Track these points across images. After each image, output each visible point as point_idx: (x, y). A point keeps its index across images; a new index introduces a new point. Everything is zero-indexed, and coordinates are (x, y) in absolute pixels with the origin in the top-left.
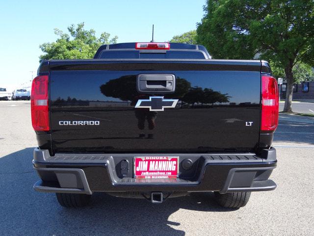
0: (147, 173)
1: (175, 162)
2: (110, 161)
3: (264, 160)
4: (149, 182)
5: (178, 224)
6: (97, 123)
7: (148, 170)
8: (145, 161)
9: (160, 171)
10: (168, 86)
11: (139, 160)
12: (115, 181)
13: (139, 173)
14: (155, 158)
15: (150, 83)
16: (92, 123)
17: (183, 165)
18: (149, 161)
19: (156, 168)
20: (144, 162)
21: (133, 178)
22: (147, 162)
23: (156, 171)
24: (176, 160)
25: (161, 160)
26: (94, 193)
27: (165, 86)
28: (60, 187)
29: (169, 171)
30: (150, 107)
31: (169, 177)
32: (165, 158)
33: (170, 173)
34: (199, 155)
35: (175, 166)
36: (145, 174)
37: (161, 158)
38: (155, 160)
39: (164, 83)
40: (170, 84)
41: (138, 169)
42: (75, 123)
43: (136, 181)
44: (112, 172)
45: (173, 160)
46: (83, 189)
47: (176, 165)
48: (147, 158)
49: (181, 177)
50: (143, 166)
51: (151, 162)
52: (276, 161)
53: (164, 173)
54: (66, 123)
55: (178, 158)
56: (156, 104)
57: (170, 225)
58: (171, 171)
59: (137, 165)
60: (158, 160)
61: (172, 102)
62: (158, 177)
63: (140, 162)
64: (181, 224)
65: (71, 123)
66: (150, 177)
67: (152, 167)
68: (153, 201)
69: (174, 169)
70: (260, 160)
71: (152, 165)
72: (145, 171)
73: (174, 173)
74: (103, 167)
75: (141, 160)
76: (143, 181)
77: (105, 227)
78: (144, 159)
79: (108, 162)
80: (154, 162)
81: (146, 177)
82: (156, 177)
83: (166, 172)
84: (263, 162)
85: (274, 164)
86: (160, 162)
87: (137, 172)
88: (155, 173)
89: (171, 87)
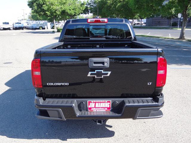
0: (94, 109)
1: (109, 103)
3: (157, 103)
4: (95, 114)
5: (111, 127)
6: (67, 84)
7: (95, 107)
8: (93, 102)
9: (101, 108)
10: (106, 64)
11: (90, 102)
12: (78, 114)
13: (90, 108)
14: (98, 101)
16: (64, 84)
17: (113, 104)
18: (95, 103)
19: (99, 106)
20: (93, 103)
21: (87, 111)
22: (94, 103)
23: (99, 108)
24: (110, 102)
25: (102, 102)
26: (67, 120)
27: (104, 65)
29: (106, 108)
30: (96, 76)
31: (106, 110)
32: (104, 101)
33: (107, 109)
34: (122, 99)
35: (109, 105)
36: (93, 109)
37: (102, 101)
38: (99, 102)
39: (103, 63)
40: (106, 63)
41: (90, 107)
42: (56, 84)
43: (88, 114)
44: (76, 109)
45: (108, 102)
46: (61, 118)
47: (110, 105)
48: (94, 101)
50: (92, 105)
51: (96, 103)
52: (163, 103)
53: (103, 109)
54: (51, 84)
55: (111, 101)
56: (99, 74)
58: (107, 108)
59: (89, 105)
60: (100, 102)
62: (100, 111)
63: (90, 103)
64: (113, 127)
65: (54, 84)
66: (96, 111)
67: (97, 106)
68: (98, 124)
69: (108, 107)
70: (155, 103)
71: (97, 104)
72: (93, 108)
73: (108, 108)
74: (71, 108)
75: (91, 102)
76: (92, 114)
78: (92, 101)
79: (74, 105)
80: (98, 103)
81: (94, 111)
82: (99, 111)
83: (104, 108)
84: (156, 105)
85: (162, 105)
86: (101, 103)
87: (89, 108)
88: (98, 109)
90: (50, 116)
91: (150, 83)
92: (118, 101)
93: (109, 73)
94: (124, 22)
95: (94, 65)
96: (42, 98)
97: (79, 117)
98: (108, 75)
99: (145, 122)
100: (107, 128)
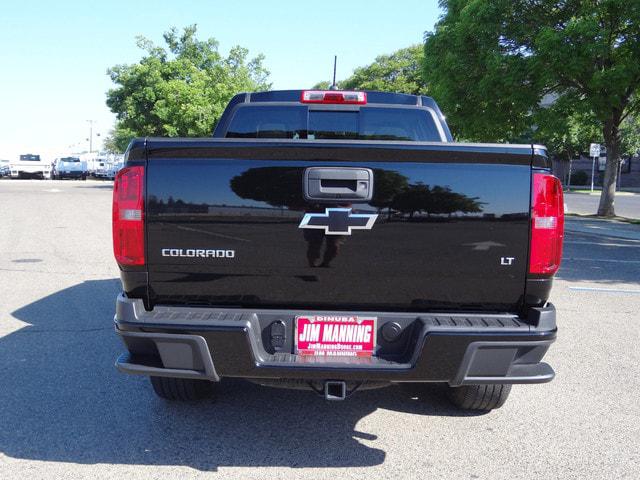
0: (318, 345)
1: (369, 328)
2: (251, 322)
3: (533, 329)
4: (322, 362)
5: (373, 437)
6: (230, 254)
7: (321, 341)
8: (316, 323)
9: (342, 343)
10: (360, 189)
11: (303, 322)
12: (261, 358)
13: (304, 345)
14: (333, 319)
15: (326, 183)
16: (221, 254)
17: (383, 332)
18: (322, 324)
19: (335, 338)
20: (313, 325)
21: (293, 353)
22: (319, 326)
23: (335, 343)
24: (370, 323)
25: (344, 323)
26: (223, 379)
27: (355, 189)
28: (162, 366)
29: (359, 344)
30: (327, 228)
31: (359, 353)
32: (351, 319)
33: (360, 347)
34: (414, 315)
35: (369, 335)
36: (314, 346)
37: (344, 319)
38: (334, 323)
39: (352, 184)
40: (363, 186)
41: (302, 338)
42: (191, 253)
43: (299, 359)
44: (255, 341)
45: (365, 323)
46: (203, 371)
47: (372, 333)
48: (319, 319)
49: (379, 354)
50: (311, 333)
51: (326, 326)
52: (555, 330)
53: (348, 347)
54: (174, 253)
55: (375, 319)
56: (338, 221)
57: (358, 439)
58: (363, 344)
59: (301, 331)
60: (340, 324)
61: (367, 219)
62: (339, 354)
63: (305, 325)
65: (184, 253)
66: (323, 354)
67: (327, 336)
68: (329, 397)
69: (367, 340)
70: (525, 328)
71: (328, 330)
72: (315, 343)
73: (367, 346)
74: (240, 333)
75: (307, 322)
76: (311, 361)
77: (240, 438)
78: (312, 320)
79: (249, 324)
80: (331, 326)
81: (316, 353)
82: (335, 354)
83: (352, 344)
84: (529, 332)
85: (551, 335)
86: (342, 326)
87: (300, 343)
88: (333, 347)
89: (365, 191)
90: (165, 365)
91: (510, 259)
92: (400, 320)
93: (373, 218)
94: (419, 105)
95: (323, 190)
96: (141, 301)
97: (265, 368)
98: (369, 226)
99: (490, 429)
100: (357, 441)
